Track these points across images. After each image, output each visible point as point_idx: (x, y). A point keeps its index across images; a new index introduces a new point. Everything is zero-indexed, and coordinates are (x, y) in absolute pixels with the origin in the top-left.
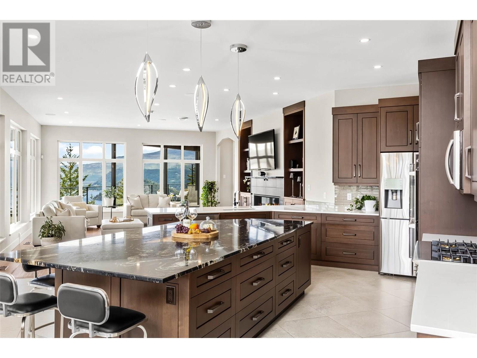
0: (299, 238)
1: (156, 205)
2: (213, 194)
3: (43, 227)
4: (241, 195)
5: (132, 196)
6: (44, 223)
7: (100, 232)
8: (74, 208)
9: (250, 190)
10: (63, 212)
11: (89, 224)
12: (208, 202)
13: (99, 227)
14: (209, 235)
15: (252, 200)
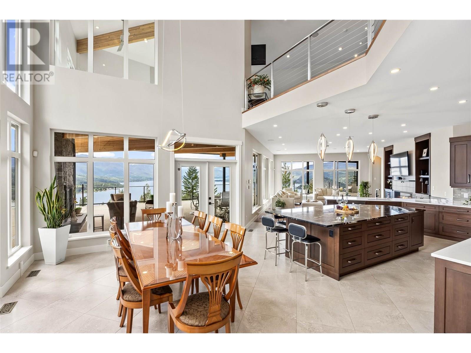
0: (412, 218)
1: (331, 195)
2: (367, 189)
3: (277, 202)
4: (386, 191)
5: (318, 189)
6: (277, 201)
7: (301, 206)
8: (289, 194)
9: (392, 187)
10: (285, 196)
11: (296, 202)
12: (364, 194)
13: (301, 203)
14: (353, 212)
15: (393, 194)
